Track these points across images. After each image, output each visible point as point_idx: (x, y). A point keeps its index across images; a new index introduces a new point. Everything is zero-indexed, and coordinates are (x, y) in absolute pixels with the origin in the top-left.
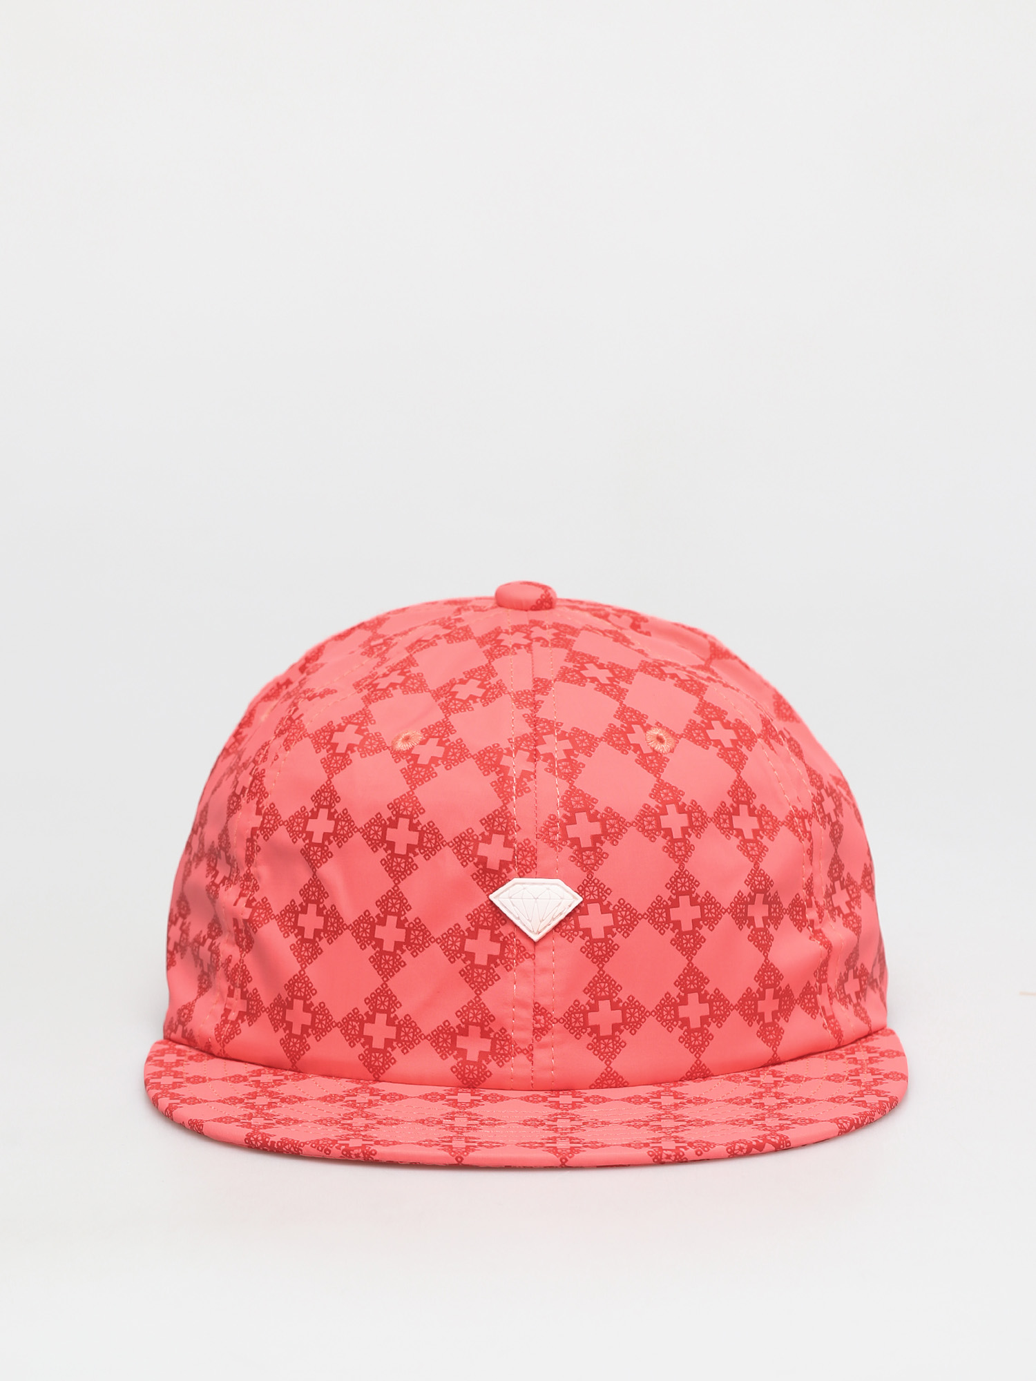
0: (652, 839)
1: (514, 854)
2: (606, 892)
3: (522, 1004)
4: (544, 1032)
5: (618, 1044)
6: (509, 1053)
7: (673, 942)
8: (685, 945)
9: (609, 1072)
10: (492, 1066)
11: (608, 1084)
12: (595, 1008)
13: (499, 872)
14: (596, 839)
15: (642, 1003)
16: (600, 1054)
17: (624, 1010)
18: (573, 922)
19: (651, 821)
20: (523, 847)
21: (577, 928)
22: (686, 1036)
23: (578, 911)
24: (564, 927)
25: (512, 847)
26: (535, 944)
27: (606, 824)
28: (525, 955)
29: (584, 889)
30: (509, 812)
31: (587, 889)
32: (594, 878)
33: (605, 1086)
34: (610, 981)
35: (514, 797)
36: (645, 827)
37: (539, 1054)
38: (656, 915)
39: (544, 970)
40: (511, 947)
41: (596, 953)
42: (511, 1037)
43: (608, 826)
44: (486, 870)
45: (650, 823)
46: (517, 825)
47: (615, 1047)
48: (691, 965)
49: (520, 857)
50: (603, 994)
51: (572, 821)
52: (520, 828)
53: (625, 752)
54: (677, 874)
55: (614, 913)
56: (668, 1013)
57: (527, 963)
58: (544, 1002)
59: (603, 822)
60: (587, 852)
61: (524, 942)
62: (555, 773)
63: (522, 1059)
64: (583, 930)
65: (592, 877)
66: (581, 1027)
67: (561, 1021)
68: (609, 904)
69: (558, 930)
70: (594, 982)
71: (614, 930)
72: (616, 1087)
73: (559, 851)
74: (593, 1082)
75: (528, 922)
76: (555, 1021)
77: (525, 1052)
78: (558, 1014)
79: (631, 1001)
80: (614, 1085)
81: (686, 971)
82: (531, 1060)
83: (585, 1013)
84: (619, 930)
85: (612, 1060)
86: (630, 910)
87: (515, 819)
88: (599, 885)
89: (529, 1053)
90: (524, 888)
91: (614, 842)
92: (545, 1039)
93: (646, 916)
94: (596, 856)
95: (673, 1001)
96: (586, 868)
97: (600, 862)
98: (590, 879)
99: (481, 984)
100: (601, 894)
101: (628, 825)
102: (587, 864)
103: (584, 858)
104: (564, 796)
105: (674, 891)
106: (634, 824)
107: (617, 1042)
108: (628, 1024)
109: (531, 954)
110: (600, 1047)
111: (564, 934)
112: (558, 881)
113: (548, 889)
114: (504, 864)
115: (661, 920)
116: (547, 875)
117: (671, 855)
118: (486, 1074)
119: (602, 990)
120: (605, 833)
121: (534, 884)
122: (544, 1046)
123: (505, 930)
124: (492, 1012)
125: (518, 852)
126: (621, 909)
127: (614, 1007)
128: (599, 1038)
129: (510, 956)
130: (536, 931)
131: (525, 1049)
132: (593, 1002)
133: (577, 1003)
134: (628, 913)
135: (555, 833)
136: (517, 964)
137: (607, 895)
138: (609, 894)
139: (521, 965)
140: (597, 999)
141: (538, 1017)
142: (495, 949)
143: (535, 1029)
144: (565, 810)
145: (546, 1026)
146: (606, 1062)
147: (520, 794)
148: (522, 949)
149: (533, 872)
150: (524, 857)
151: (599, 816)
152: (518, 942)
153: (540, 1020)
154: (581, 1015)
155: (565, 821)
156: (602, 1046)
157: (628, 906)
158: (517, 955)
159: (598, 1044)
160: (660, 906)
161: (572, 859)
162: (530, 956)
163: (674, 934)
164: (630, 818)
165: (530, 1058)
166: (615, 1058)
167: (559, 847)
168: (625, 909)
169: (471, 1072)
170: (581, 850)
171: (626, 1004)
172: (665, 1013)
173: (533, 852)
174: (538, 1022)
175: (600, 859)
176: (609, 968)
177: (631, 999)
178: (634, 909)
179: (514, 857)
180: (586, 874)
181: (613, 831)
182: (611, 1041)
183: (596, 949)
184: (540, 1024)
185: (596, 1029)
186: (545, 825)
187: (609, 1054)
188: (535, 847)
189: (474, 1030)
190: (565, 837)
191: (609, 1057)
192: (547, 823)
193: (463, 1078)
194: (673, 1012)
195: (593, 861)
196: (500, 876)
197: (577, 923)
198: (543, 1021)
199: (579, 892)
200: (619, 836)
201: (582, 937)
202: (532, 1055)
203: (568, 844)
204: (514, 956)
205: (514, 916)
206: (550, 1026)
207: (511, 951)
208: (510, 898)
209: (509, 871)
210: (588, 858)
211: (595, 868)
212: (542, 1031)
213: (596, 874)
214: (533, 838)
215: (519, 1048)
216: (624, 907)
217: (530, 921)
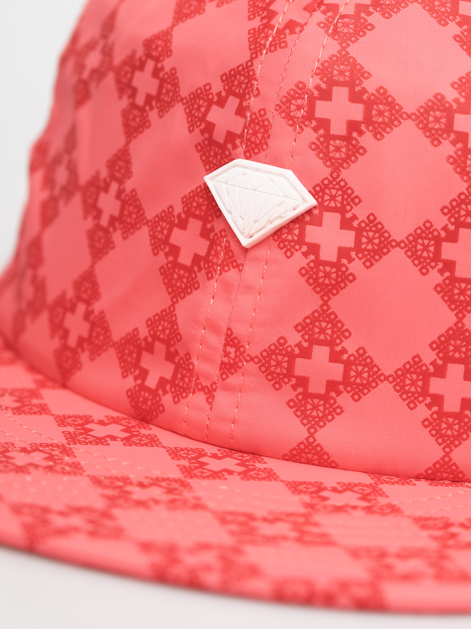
0: (436, 142)
1: (245, 126)
2: (353, 200)
3: (212, 327)
4: (232, 370)
5: (331, 409)
6: (189, 388)
7: (439, 289)
8: (456, 297)
9: (310, 444)
10: (167, 399)
11: (307, 459)
12: (306, 354)
13: (222, 147)
14: (353, 126)
15: (377, 361)
16: (304, 416)
17: (348, 365)
18: (296, 232)
19: (440, 118)
20: (257, 118)
21: (301, 240)
22: (435, 420)
23: (308, 218)
24: (284, 236)
25: (244, 116)
26: (245, 250)
27: (373, 109)
28: (232, 263)
29: (322, 191)
30: (253, 70)
31: (327, 191)
32: (340, 178)
33: (303, 460)
34: (334, 322)
35: (264, 52)
36: (428, 123)
37: (221, 398)
38: (419, 247)
39: (248, 288)
40: (219, 248)
41: (321, 280)
42: (194, 368)
43: (374, 112)
44: (211, 142)
45: (437, 120)
46: (257, 89)
47: (327, 412)
48: (460, 325)
49: (251, 131)
50: (322, 337)
51: (326, 95)
52: (259, 93)
53: (443, 22)
54: (463, 197)
55: (359, 232)
56: (413, 383)
57: (232, 274)
58: (241, 330)
59: (369, 105)
60: (338, 142)
61: (233, 245)
62: (328, 30)
63: (200, 398)
64: (309, 245)
65: (338, 176)
66: (282, 374)
67: (256, 360)
68: (354, 217)
69: (276, 237)
70: (313, 319)
71: (353, 254)
72: (319, 465)
73: (299, 133)
74: (287, 452)
75: (240, 219)
76: (248, 358)
77: (206, 390)
78: (254, 350)
79: (360, 355)
80: (316, 462)
81: (451, 332)
82: (210, 403)
83: (292, 357)
84: (360, 255)
85: (318, 429)
86: (381, 231)
87: (257, 81)
88: (345, 189)
89: (210, 393)
90: (244, 174)
91: (378, 135)
92: (234, 380)
93: (403, 245)
94: (348, 150)
95: (424, 368)
96: (332, 162)
97: (353, 158)
98: (334, 179)
99: (180, 290)
100: (345, 202)
101: (404, 116)
102: (334, 158)
103: (331, 148)
104: (326, 61)
105: (453, 220)
106: (413, 117)
107: (331, 406)
108: (351, 384)
109: (239, 263)
110: (305, 407)
111: (282, 245)
112: (289, 173)
113: (271, 180)
114: (231, 137)
115: (425, 254)
116: (276, 162)
117: (458, 170)
118: (159, 408)
119: (322, 331)
120: (368, 120)
121: (257, 170)
122: (230, 389)
123: (218, 226)
124: (181, 330)
125: (250, 124)
126: (368, 228)
127: (334, 357)
128: (307, 395)
129: (215, 260)
130: (246, 234)
131: (207, 387)
132: (306, 344)
133: (282, 341)
134: (377, 235)
135: (299, 108)
136: (221, 274)
137: (353, 205)
138: (356, 205)
139: (225, 275)
140: (313, 341)
141: (229, 349)
142: (202, 247)
143: (222, 363)
144: (321, 79)
145: (236, 363)
146: (309, 428)
147: (273, 49)
148: (230, 254)
149: (262, 155)
150: (255, 133)
151: (365, 97)
152: (227, 244)
153: (230, 353)
154: (286, 359)
155: (316, 93)
156: (309, 407)
157: (379, 226)
158: (223, 261)
159: (303, 402)
160: (427, 235)
161: (313, 146)
162: (238, 266)
163: (442, 278)
164: (410, 107)
165: (210, 400)
166: (324, 426)
167: (300, 127)
168: (374, 229)
169: (145, 400)
170: (329, 137)
171: (352, 358)
172: (408, 382)
173: (266, 128)
174: (227, 354)
175: (354, 155)
176: (336, 303)
177: (362, 353)
178: (386, 231)
179: (243, 130)
180: (329, 170)
181: (380, 120)
182: (322, 402)
183: (321, 274)
184: (229, 358)
185: (303, 382)
186: (289, 94)
187: (317, 419)
188: (271, 121)
189: (160, 347)
190: (310, 115)
191: (315, 424)
192: (292, 93)
193: (136, 407)
194: (420, 383)
195: (343, 155)
196: (223, 152)
197: (302, 235)
198: (232, 355)
199: (315, 194)
200: (388, 129)
201: (305, 255)
202: (213, 397)
203: (312, 125)
204: (220, 262)
205: (226, 208)
206: (240, 364)
207: (217, 255)
208: (226, 183)
209: (235, 147)
210: (338, 149)
211: (345, 165)
212: (230, 368)
213: (345, 174)
214: (271, 108)
215: (200, 383)
216: (374, 226)
217: (243, 219)
